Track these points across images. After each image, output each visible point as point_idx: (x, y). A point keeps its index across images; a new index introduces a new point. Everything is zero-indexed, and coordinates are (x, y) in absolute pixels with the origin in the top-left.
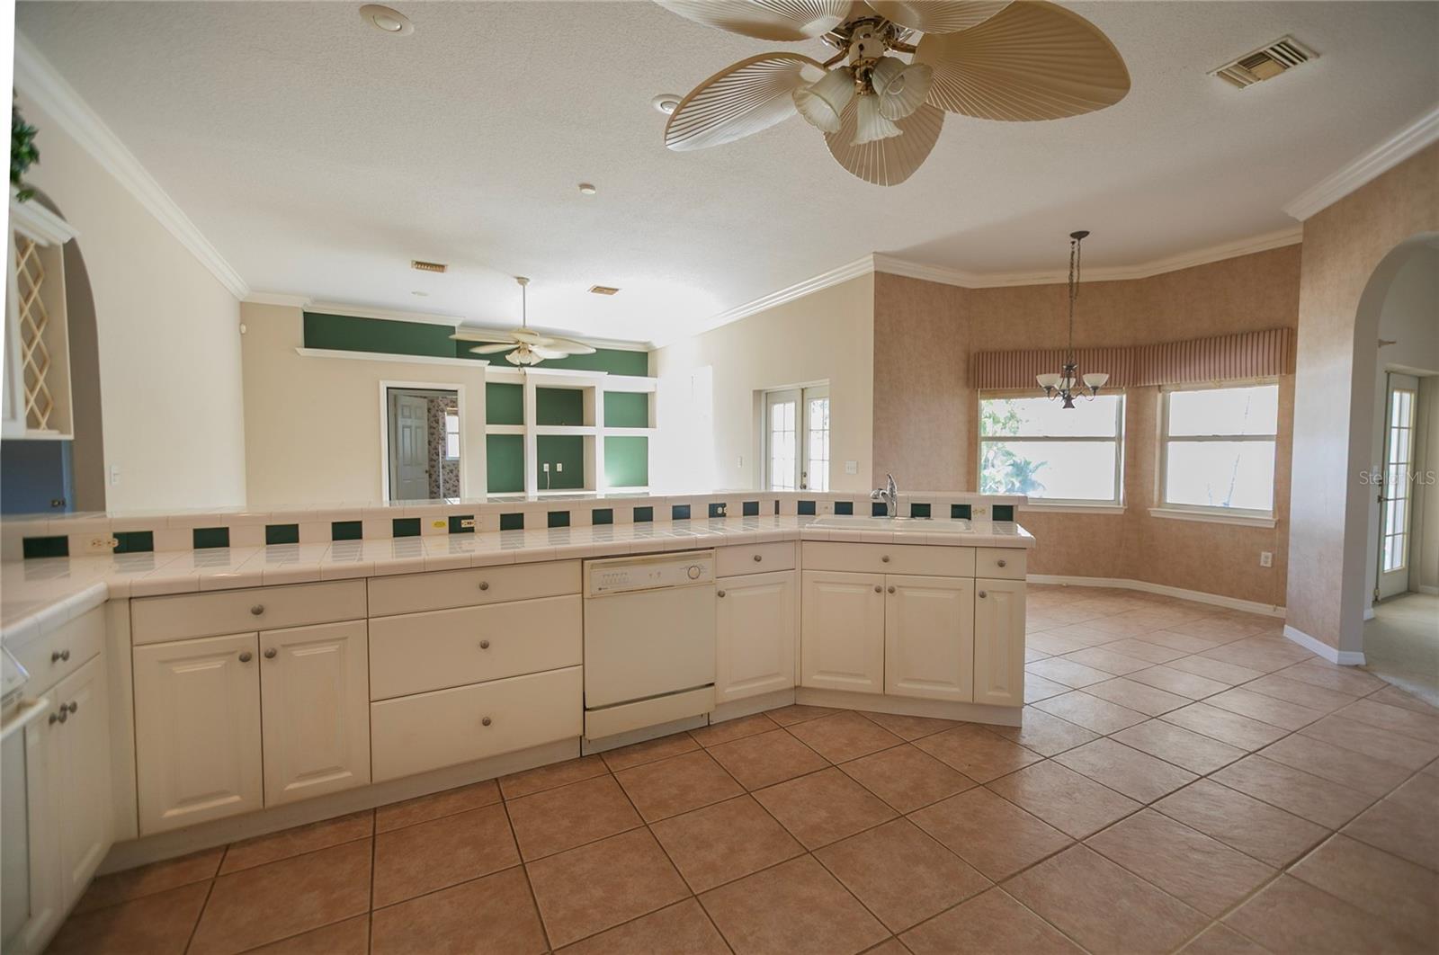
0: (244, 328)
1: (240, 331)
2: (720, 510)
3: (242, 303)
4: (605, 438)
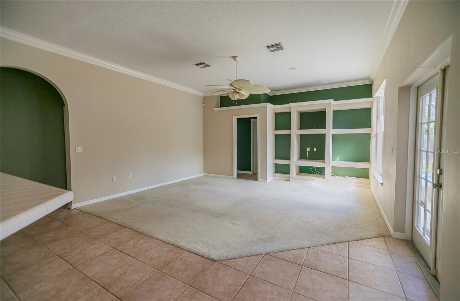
0: (203, 104)
3: (203, 97)
4: (333, 135)
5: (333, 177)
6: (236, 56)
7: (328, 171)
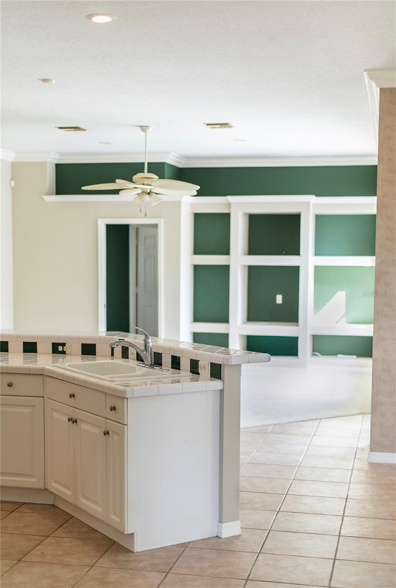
0: (13, 182)
1: (10, 185)
2: (60, 348)
3: (13, 163)
4: (316, 267)
5: (315, 358)
6: (147, 126)
7: (305, 346)
